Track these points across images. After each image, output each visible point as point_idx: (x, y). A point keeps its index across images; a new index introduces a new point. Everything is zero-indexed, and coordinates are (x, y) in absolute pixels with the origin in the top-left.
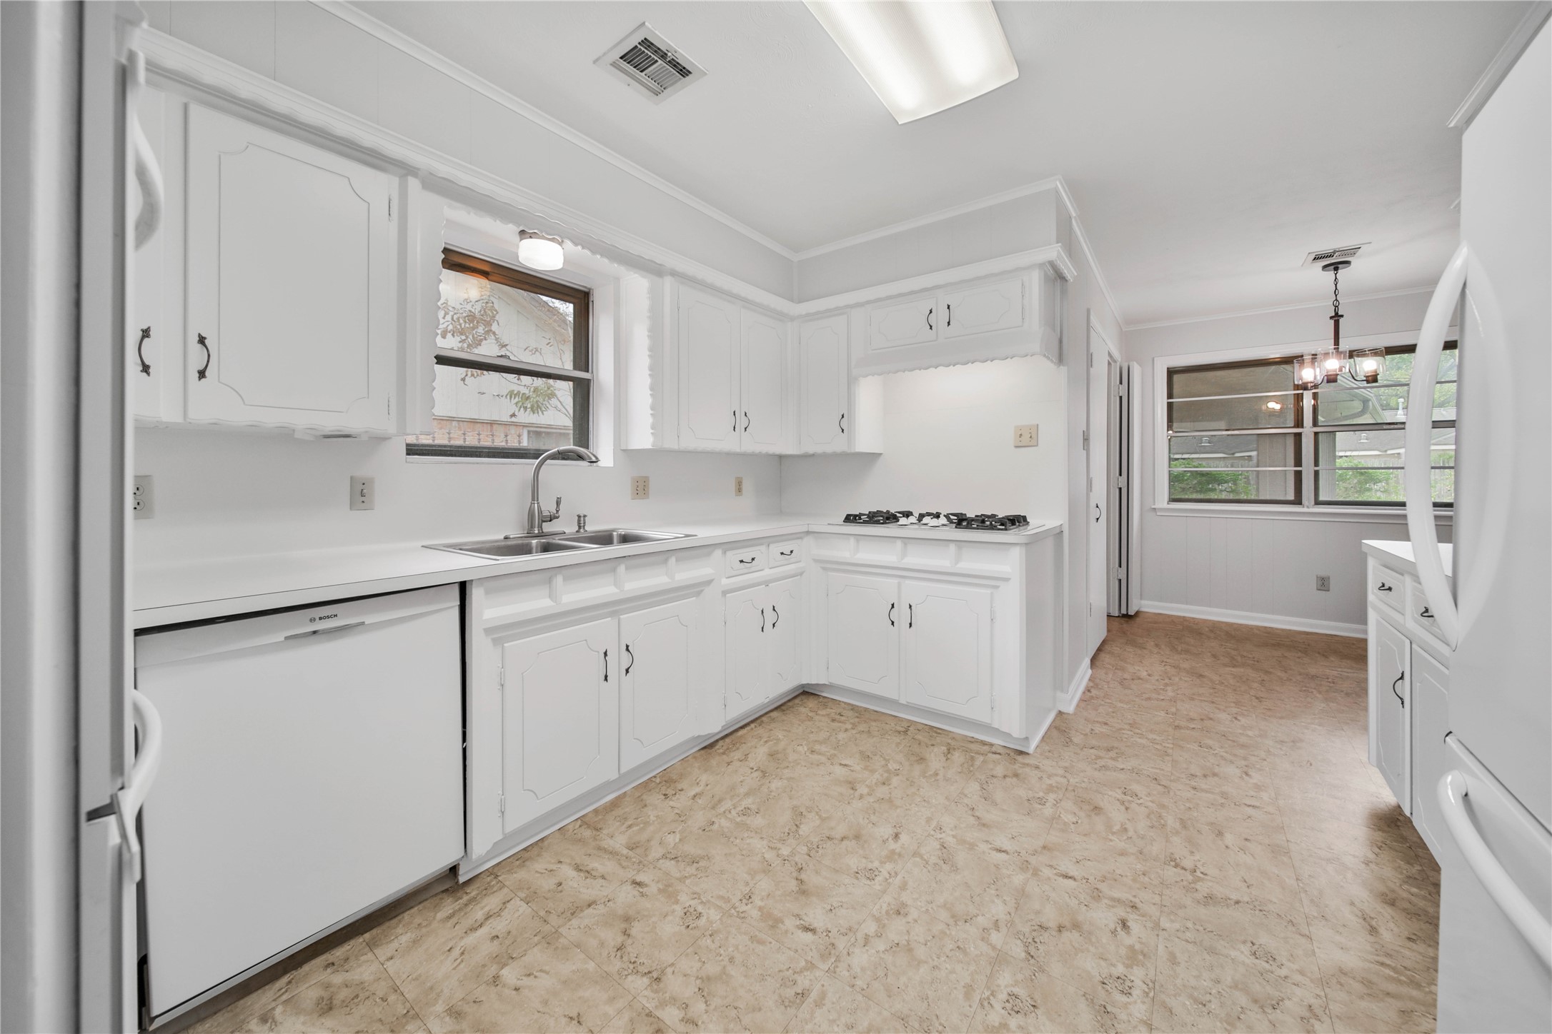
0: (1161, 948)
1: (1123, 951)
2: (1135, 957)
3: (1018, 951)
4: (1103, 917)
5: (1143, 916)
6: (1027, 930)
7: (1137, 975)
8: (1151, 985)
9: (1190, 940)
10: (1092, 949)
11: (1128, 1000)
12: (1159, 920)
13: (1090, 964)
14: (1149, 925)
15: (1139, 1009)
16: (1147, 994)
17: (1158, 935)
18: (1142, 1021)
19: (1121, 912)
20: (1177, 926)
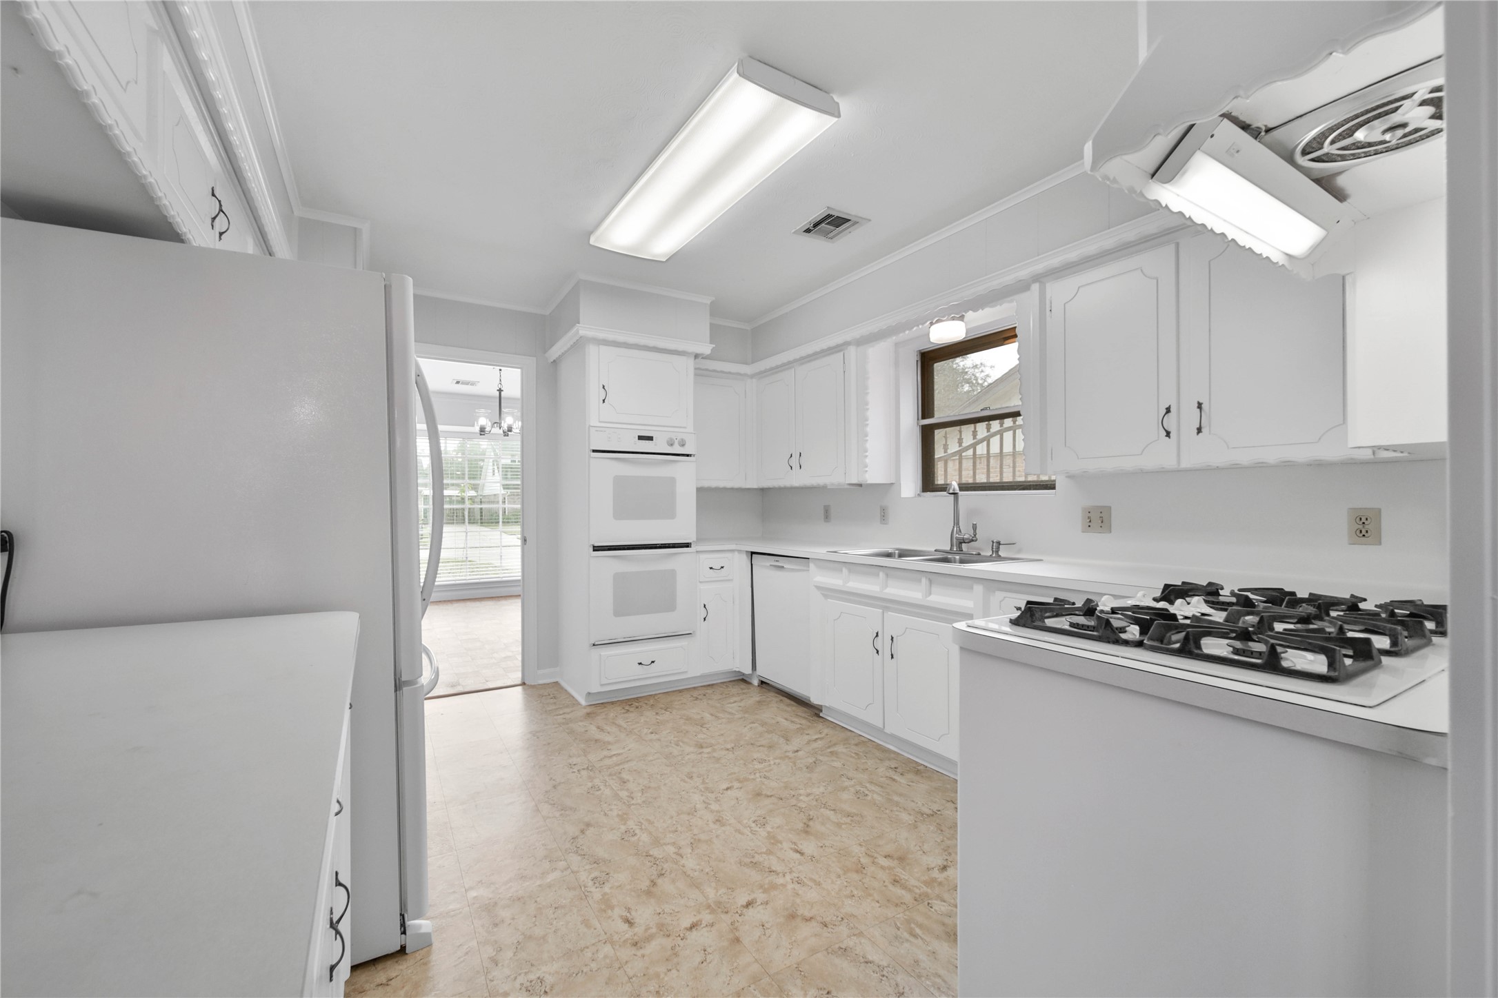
0: (598, 926)
1: (614, 902)
2: (606, 904)
3: (655, 852)
4: (645, 915)
5: (624, 941)
6: (665, 866)
7: (597, 895)
8: (586, 894)
9: (586, 949)
10: (628, 887)
11: (591, 876)
12: (613, 948)
13: (622, 877)
14: (616, 938)
15: (584, 877)
16: (585, 887)
17: (606, 934)
18: (578, 872)
19: (639, 930)
20: (601, 955)
